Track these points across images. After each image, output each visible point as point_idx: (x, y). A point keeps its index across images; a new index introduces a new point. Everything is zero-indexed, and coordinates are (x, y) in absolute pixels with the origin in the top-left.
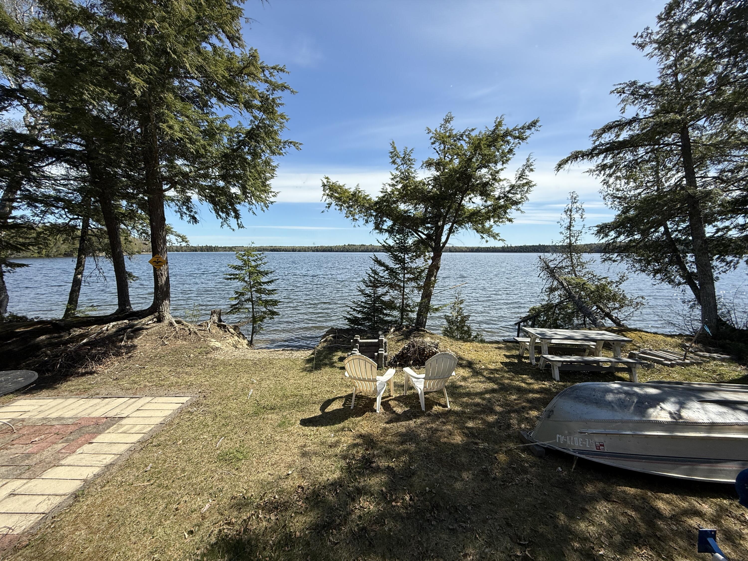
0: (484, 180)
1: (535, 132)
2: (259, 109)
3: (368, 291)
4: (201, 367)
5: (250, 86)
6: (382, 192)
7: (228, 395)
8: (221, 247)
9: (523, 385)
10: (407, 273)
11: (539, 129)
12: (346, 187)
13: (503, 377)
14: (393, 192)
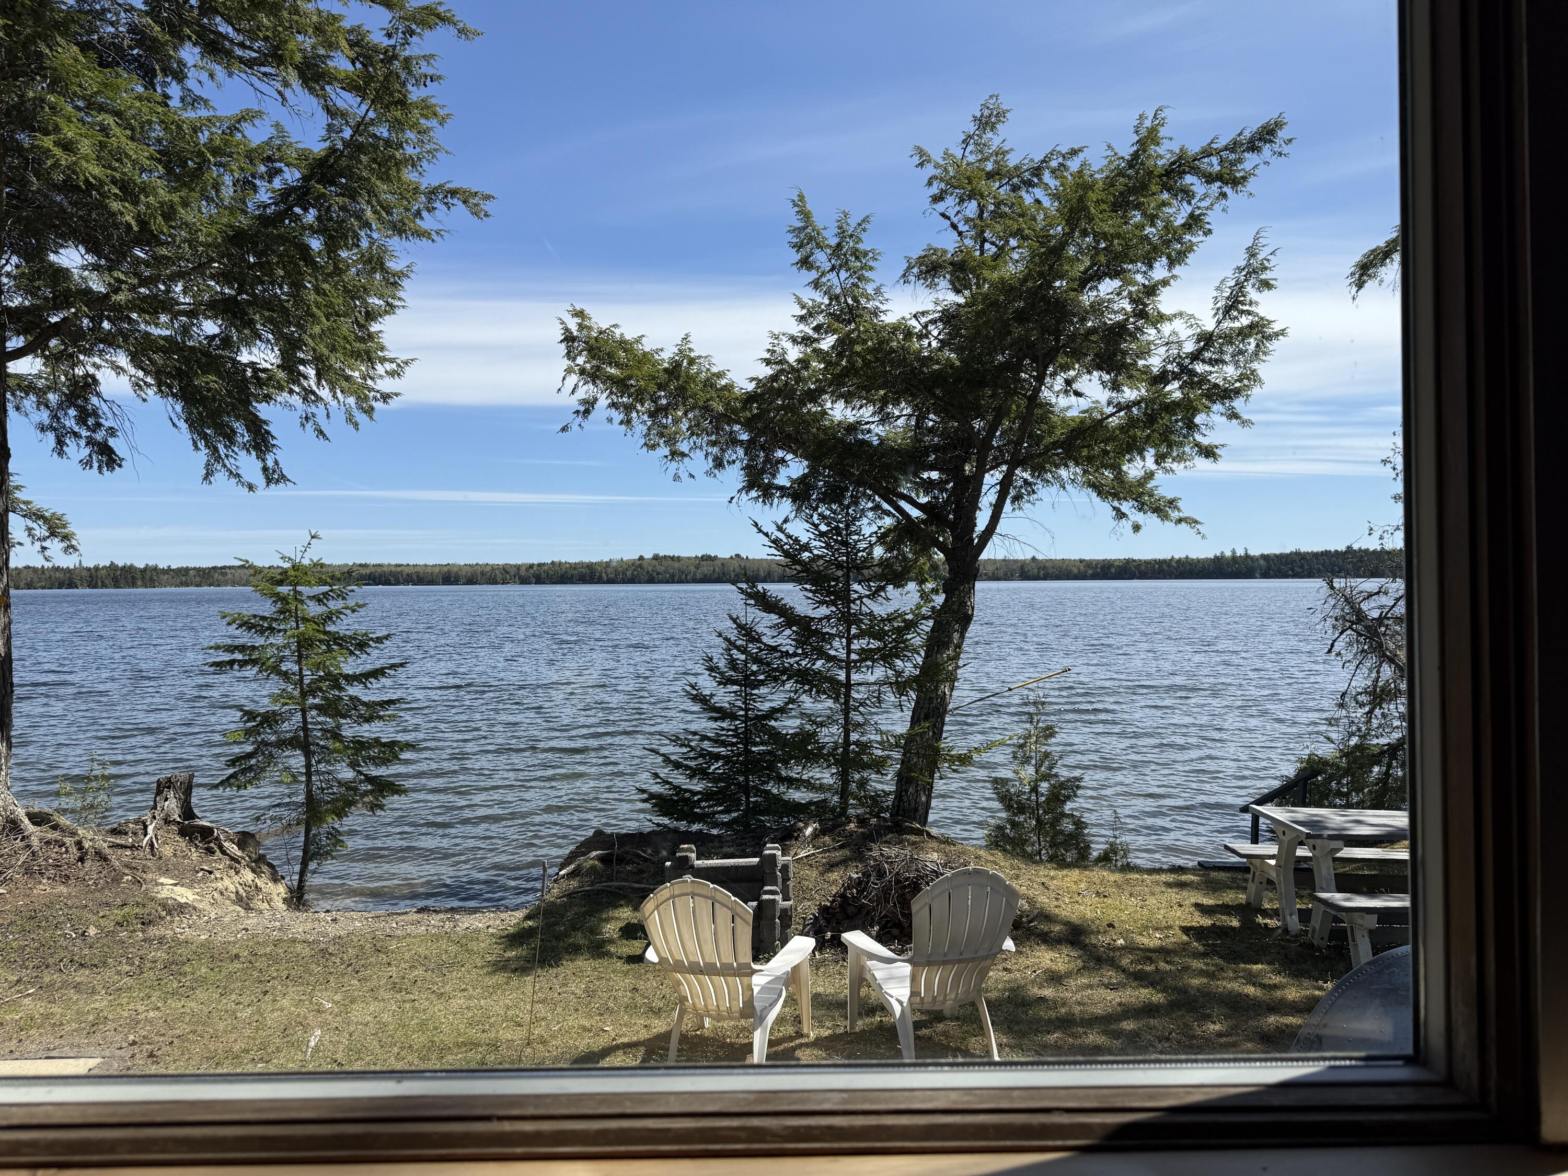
0: (1112, 318)
1: (1274, 160)
2: (351, 86)
3: (724, 697)
4: (128, 968)
5: (319, 12)
6: (768, 362)
7: (236, 1048)
8: (169, 571)
9: (1250, 990)
10: (857, 637)
11: (1286, 149)
12: (647, 346)
13: (1186, 969)
14: (804, 362)
